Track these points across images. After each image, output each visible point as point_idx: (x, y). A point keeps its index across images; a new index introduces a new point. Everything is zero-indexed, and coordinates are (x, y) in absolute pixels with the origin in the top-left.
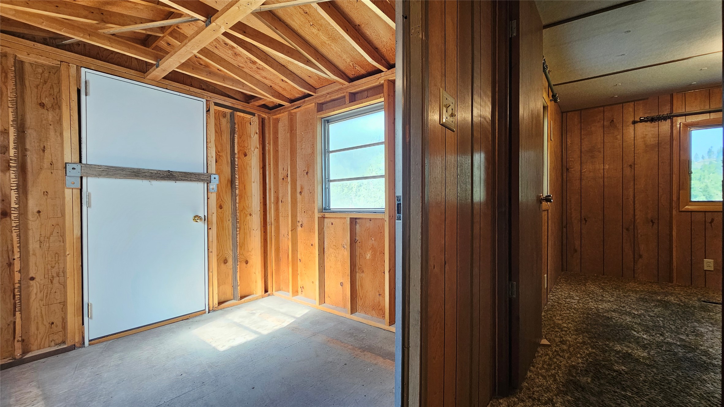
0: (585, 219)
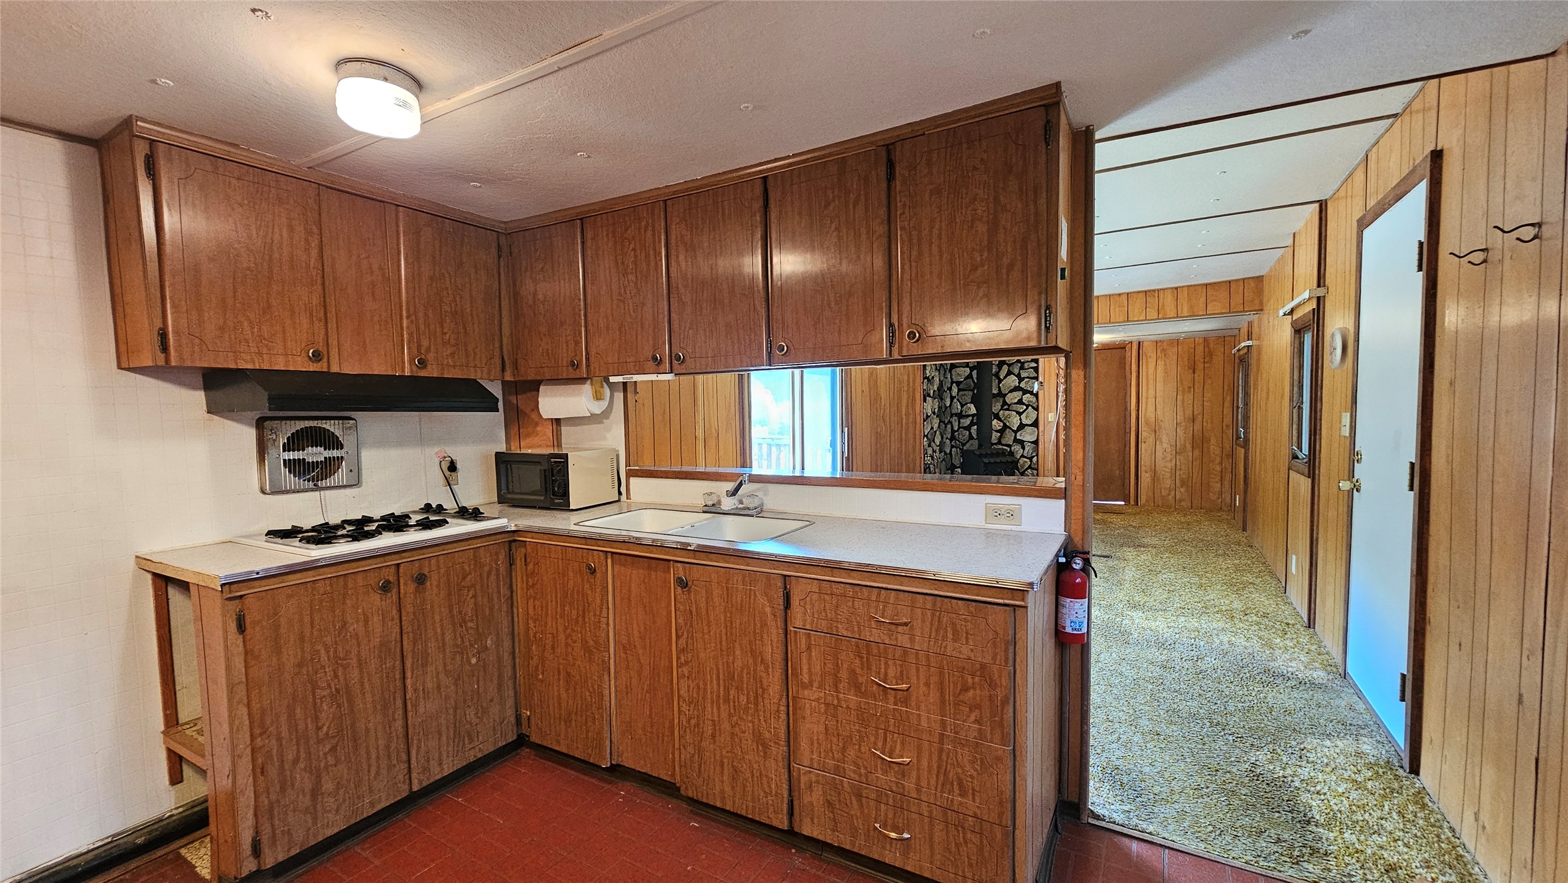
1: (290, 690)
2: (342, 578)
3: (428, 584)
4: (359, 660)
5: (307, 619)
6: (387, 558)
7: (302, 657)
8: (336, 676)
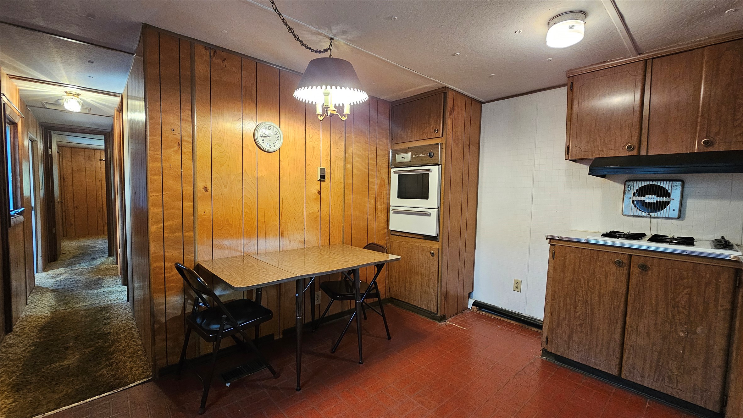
0: (76, 207)
1: (566, 289)
2: (596, 252)
3: (650, 272)
4: (600, 293)
5: (577, 264)
6: (623, 249)
7: (573, 279)
8: (587, 294)
